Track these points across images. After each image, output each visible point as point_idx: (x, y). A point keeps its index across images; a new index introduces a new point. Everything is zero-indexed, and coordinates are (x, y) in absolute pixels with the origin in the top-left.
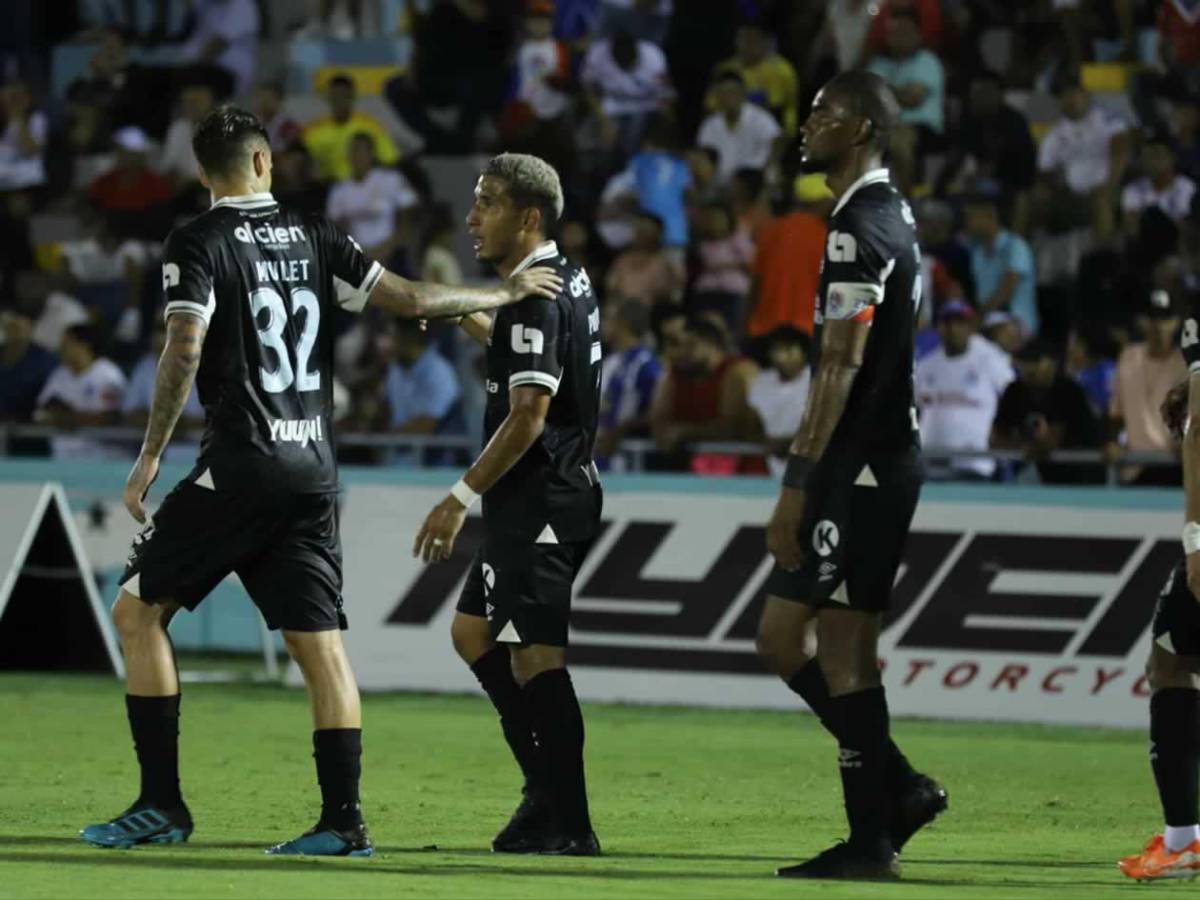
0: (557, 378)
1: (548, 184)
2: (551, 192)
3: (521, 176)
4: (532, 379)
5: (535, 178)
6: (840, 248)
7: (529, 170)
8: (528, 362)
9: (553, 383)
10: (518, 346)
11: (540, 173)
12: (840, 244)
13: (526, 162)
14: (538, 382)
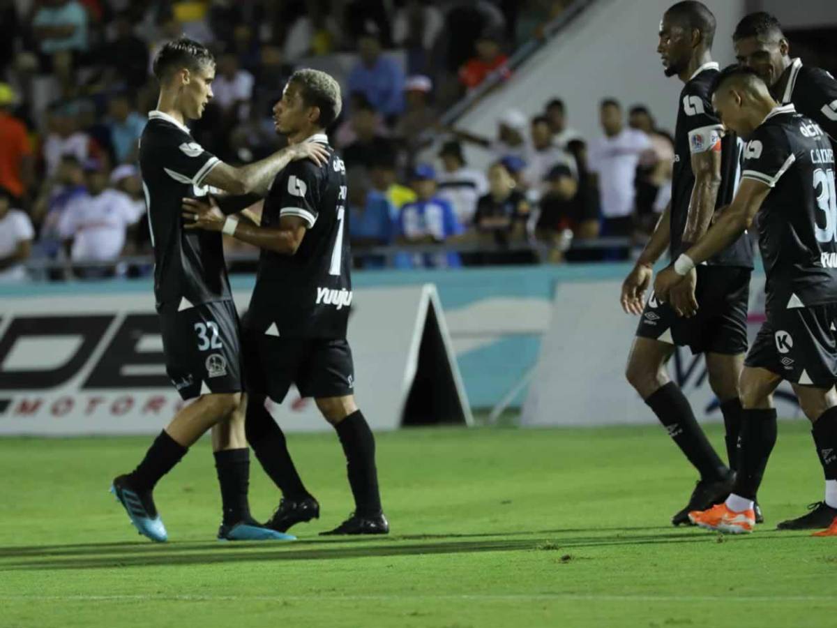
0: (315, 216)
1: (329, 94)
2: (331, 99)
3: (312, 85)
4: (298, 213)
5: (321, 86)
6: (692, 106)
7: (318, 82)
8: (296, 201)
9: (312, 219)
10: (291, 190)
11: (326, 85)
12: (692, 103)
13: (318, 76)
14: (302, 216)
